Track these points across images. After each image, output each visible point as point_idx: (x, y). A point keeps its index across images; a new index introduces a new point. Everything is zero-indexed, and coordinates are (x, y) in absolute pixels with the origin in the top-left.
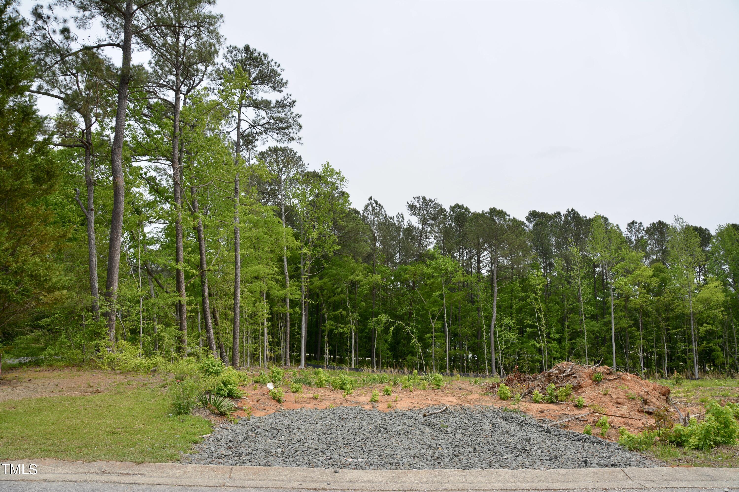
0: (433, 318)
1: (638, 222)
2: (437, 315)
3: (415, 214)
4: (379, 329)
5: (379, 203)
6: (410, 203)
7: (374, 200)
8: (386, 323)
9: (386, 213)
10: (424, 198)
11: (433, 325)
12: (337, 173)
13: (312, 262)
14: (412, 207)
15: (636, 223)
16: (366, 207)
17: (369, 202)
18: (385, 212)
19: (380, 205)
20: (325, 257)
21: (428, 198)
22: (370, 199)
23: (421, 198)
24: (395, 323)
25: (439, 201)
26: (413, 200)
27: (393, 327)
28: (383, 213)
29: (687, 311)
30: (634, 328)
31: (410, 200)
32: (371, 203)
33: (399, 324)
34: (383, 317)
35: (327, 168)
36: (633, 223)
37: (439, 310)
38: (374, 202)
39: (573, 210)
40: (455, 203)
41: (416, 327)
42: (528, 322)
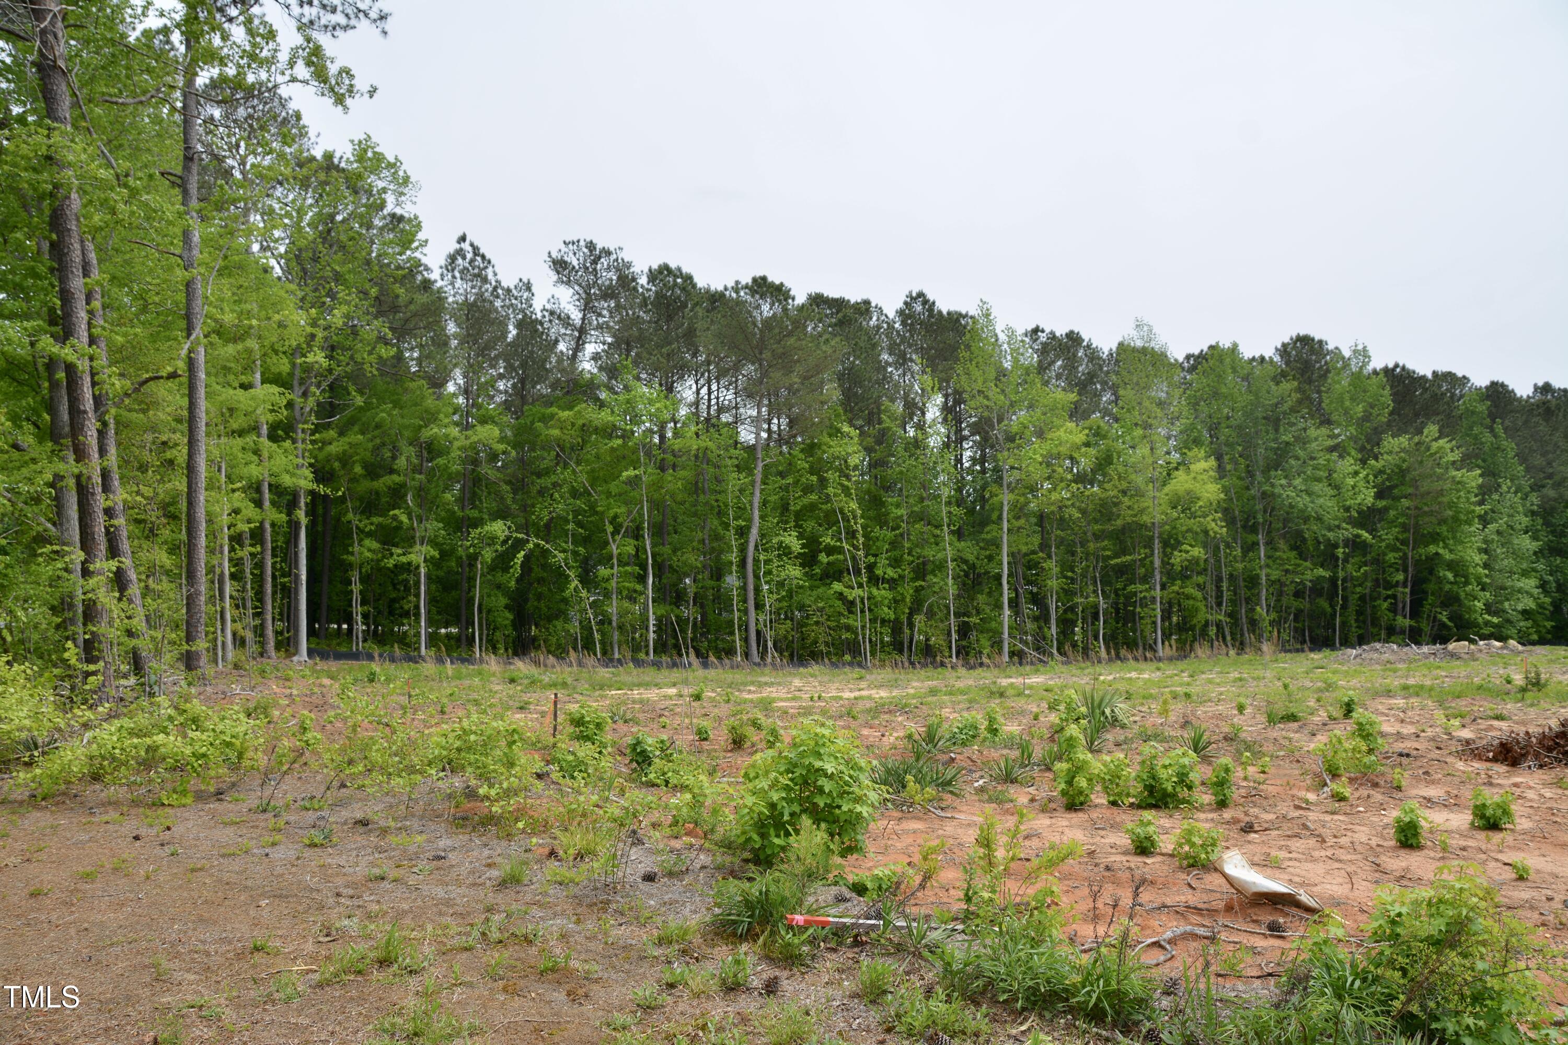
0: (616, 532)
1: (1047, 330)
2: (625, 525)
3: (568, 283)
4: (488, 555)
5: (481, 251)
6: (554, 256)
7: (472, 245)
8: (505, 542)
9: (499, 277)
10: (591, 246)
11: (614, 547)
12: (391, 166)
13: (324, 390)
14: (560, 265)
15: (1043, 331)
16: (452, 258)
17: (458, 246)
18: (495, 274)
19: (483, 257)
20: (357, 376)
21: (599, 246)
22: (463, 239)
23: (582, 243)
24: (528, 541)
25: (626, 256)
26: (564, 249)
27: (523, 553)
28: (490, 276)
29: (1146, 519)
30: (1041, 554)
31: (556, 248)
32: (461, 249)
33: (537, 546)
34: (498, 528)
35: (365, 151)
36: (1036, 330)
37: (630, 513)
38: (470, 249)
39: (921, 295)
40: (661, 262)
41: (575, 553)
42: (829, 540)
